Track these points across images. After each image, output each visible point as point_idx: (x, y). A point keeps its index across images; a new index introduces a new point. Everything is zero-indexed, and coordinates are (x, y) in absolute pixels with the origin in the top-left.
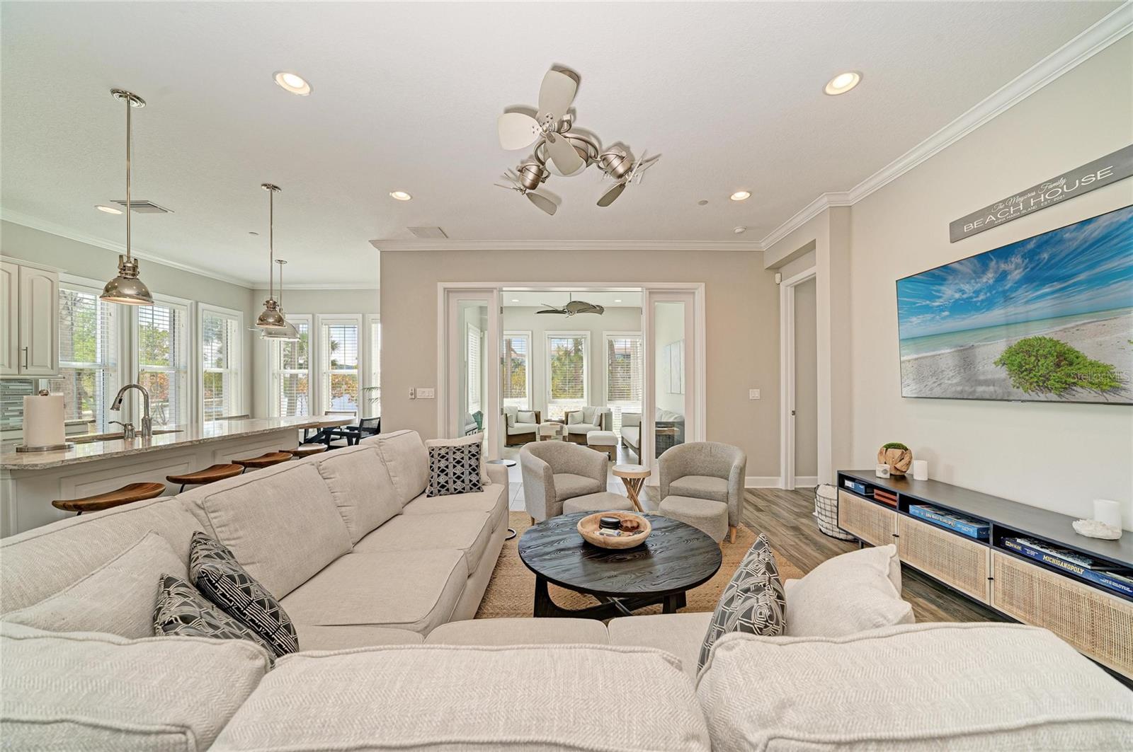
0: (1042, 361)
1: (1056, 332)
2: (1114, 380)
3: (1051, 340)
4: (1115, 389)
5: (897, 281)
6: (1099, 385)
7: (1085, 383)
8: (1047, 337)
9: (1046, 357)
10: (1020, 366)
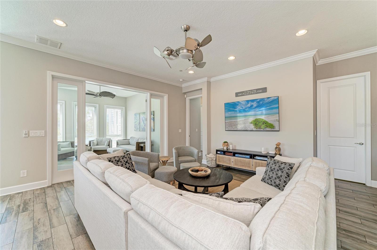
0: (260, 123)
1: (263, 118)
2: (274, 126)
3: (262, 119)
4: (274, 128)
5: (225, 103)
6: (271, 127)
7: (268, 127)
8: (261, 118)
9: (261, 122)
10: (255, 124)
